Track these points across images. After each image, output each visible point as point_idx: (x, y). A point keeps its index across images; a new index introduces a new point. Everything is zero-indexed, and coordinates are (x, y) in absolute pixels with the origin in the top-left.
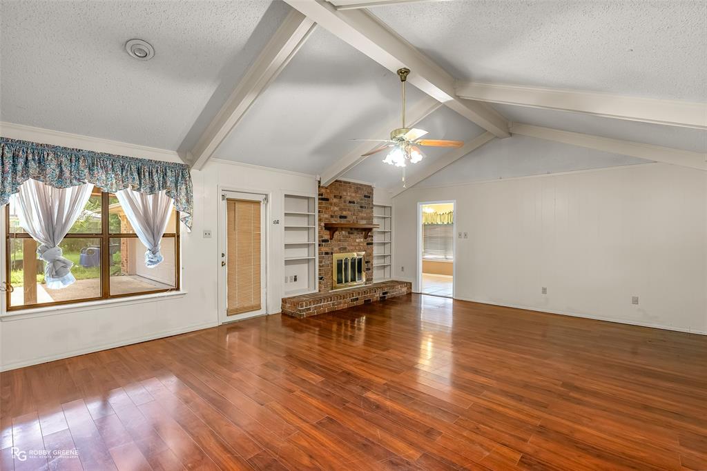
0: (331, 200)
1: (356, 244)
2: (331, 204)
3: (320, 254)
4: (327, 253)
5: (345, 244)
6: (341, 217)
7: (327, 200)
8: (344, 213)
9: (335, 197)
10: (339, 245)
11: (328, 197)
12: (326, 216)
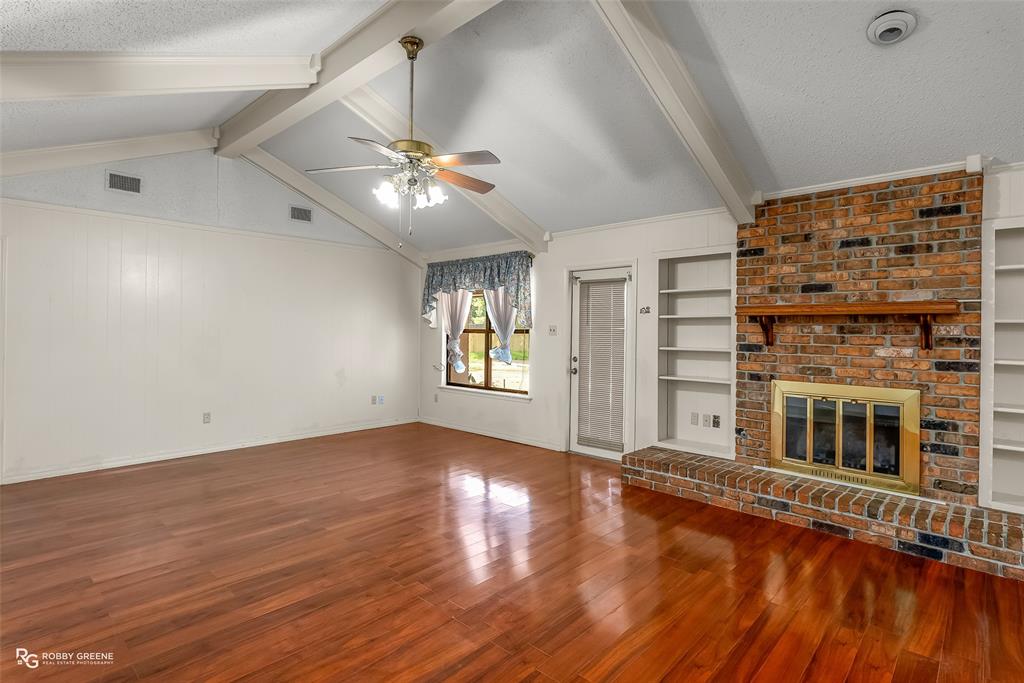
0: (770, 252)
1: (872, 361)
2: (771, 261)
3: (740, 375)
4: (753, 377)
5: (826, 360)
6: (806, 289)
7: (759, 252)
8: (820, 277)
9: (785, 240)
10: (798, 361)
11: (761, 244)
12: (756, 290)
